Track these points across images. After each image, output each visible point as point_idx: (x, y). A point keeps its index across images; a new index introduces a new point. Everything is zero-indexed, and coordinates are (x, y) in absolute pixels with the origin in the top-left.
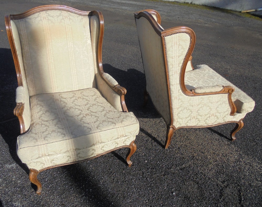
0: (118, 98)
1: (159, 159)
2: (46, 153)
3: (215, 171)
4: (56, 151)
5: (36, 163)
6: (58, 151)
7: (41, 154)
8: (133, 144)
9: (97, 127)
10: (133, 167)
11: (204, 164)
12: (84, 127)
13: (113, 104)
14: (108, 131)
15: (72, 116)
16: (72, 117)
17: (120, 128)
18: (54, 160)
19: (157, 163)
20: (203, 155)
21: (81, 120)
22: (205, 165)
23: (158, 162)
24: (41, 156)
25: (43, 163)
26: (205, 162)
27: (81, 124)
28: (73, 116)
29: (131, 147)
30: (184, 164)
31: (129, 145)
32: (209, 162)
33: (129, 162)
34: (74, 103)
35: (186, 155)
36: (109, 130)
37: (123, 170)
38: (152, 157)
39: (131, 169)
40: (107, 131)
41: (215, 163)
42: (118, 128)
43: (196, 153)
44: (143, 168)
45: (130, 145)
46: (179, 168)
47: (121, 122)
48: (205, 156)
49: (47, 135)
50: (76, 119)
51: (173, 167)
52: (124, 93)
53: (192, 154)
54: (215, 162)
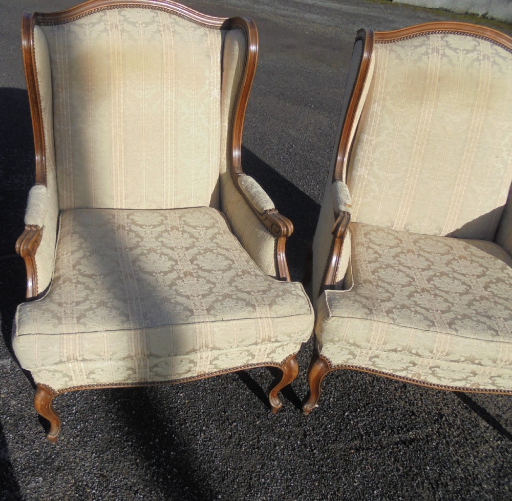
0: (271, 243)
1: (349, 406)
2: (78, 355)
3: (496, 463)
4: (101, 354)
5: (52, 373)
6: (106, 354)
7: (65, 355)
8: (292, 362)
9: (207, 310)
10: (282, 414)
11: (467, 440)
12: (177, 303)
13: (255, 255)
14: (234, 322)
15: (151, 271)
16: (151, 273)
17: (264, 320)
18: (96, 371)
19: (344, 414)
20: (467, 414)
21: (170, 286)
22: (471, 443)
23: (347, 414)
24: (65, 359)
25: (68, 376)
26: (469, 434)
27: (169, 297)
28: (154, 272)
29: (285, 369)
30: (412, 429)
31: (280, 362)
32: (483, 437)
33: (275, 403)
34: (159, 240)
35: (423, 408)
36: (236, 322)
37: (258, 417)
38: (333, 398)
39: (277, 419)
40: (231, 322)
41: (499, 442)
42: (259, 320)
43: (448, 407)
44: (306, 422)
45: (285, 362)
46: (400, 438)
47: (270, 305)
48: (473, 419)
49: (86, 312)
50: (160, 280)
51: (383, 434)
52: (285, 232)
53: (439, 407)
54: (497, 441)
